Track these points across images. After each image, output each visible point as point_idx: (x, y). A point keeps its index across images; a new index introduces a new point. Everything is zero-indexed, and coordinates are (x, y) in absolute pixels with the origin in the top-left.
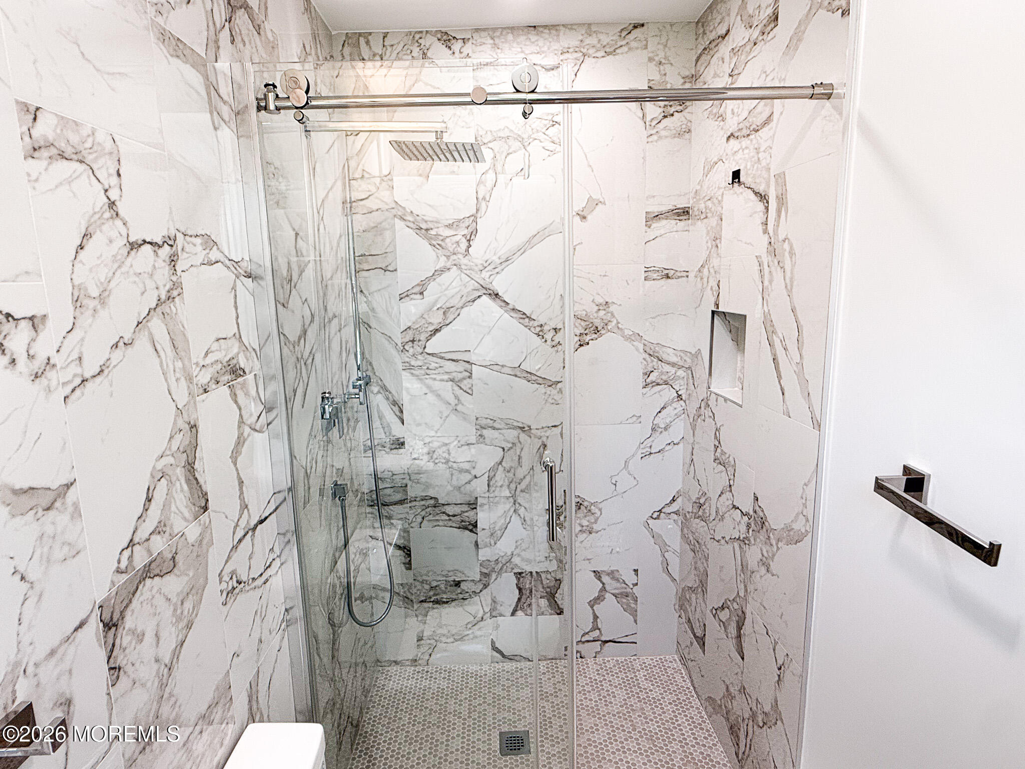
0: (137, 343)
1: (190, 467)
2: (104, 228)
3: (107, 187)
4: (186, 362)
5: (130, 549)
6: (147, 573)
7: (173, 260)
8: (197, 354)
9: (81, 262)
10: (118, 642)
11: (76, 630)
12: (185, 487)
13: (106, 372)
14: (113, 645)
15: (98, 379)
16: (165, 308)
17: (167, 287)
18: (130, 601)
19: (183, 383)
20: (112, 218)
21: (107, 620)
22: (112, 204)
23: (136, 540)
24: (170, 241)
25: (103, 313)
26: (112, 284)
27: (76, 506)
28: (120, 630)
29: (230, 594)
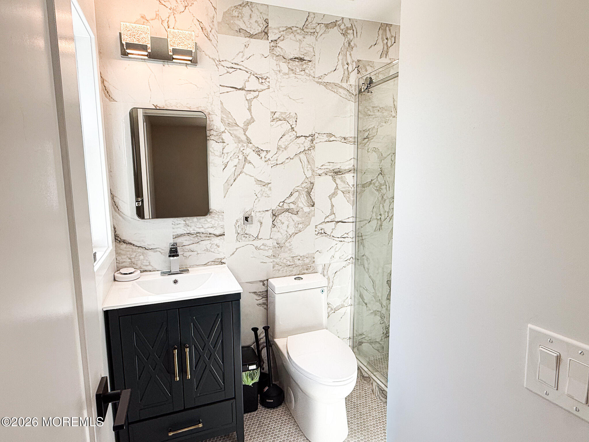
0: (294, 159)
1: (309, 193)
2: (289, 134)
3: (291, 124)
4: (312, 166)
5: (283, 203)
6: (287, 210)
7: (312, 141)
8: (318, 164)
9: (281, 141)
10: (276, 220)
11: (266, 211)
12: (305, 197)
13: (283, 164)
14: (274, 220)
15: (281, 165)
16: (307, 152)
17: (309, 147)
18: (281, 214)
19: (310, 172)
20: (292, 131)
21: (274, 213)
22: (292, 128)
23: (285, 201)
24: (312, 136)
25: (285, 152)
26: (289, 146)
27: (270, 188)
28: (277, 218)
29: (319, 234)
